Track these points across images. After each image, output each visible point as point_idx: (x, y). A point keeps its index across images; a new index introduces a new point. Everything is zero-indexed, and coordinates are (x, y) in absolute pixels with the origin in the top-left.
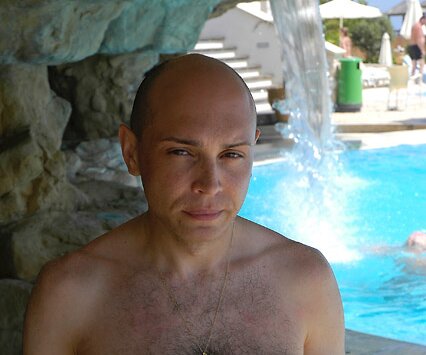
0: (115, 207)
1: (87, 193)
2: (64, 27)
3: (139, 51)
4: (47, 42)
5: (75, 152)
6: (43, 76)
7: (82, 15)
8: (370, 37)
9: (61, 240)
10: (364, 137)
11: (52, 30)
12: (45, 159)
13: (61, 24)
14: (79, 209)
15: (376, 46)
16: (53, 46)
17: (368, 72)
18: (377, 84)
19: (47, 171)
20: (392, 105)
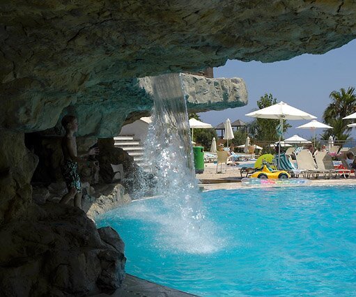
0: (63, 219)
1: (46, 210)
2: (33, 109)
3: (87, 136)
4: (22, 117)
5: (48, 189)
6: (21, 139)
7: (45, 103)
8: (206, 139)
9: (24, 239)
10: (205, 186)
11: (25, 110)
12: (17, 188)
13: (31, 107)
14: (40, 220)
15: (209, 143)
16: (26, 119)
17: (206, 155)
18: (210, 161)
19: (18, 196)
20: (219, 171)
